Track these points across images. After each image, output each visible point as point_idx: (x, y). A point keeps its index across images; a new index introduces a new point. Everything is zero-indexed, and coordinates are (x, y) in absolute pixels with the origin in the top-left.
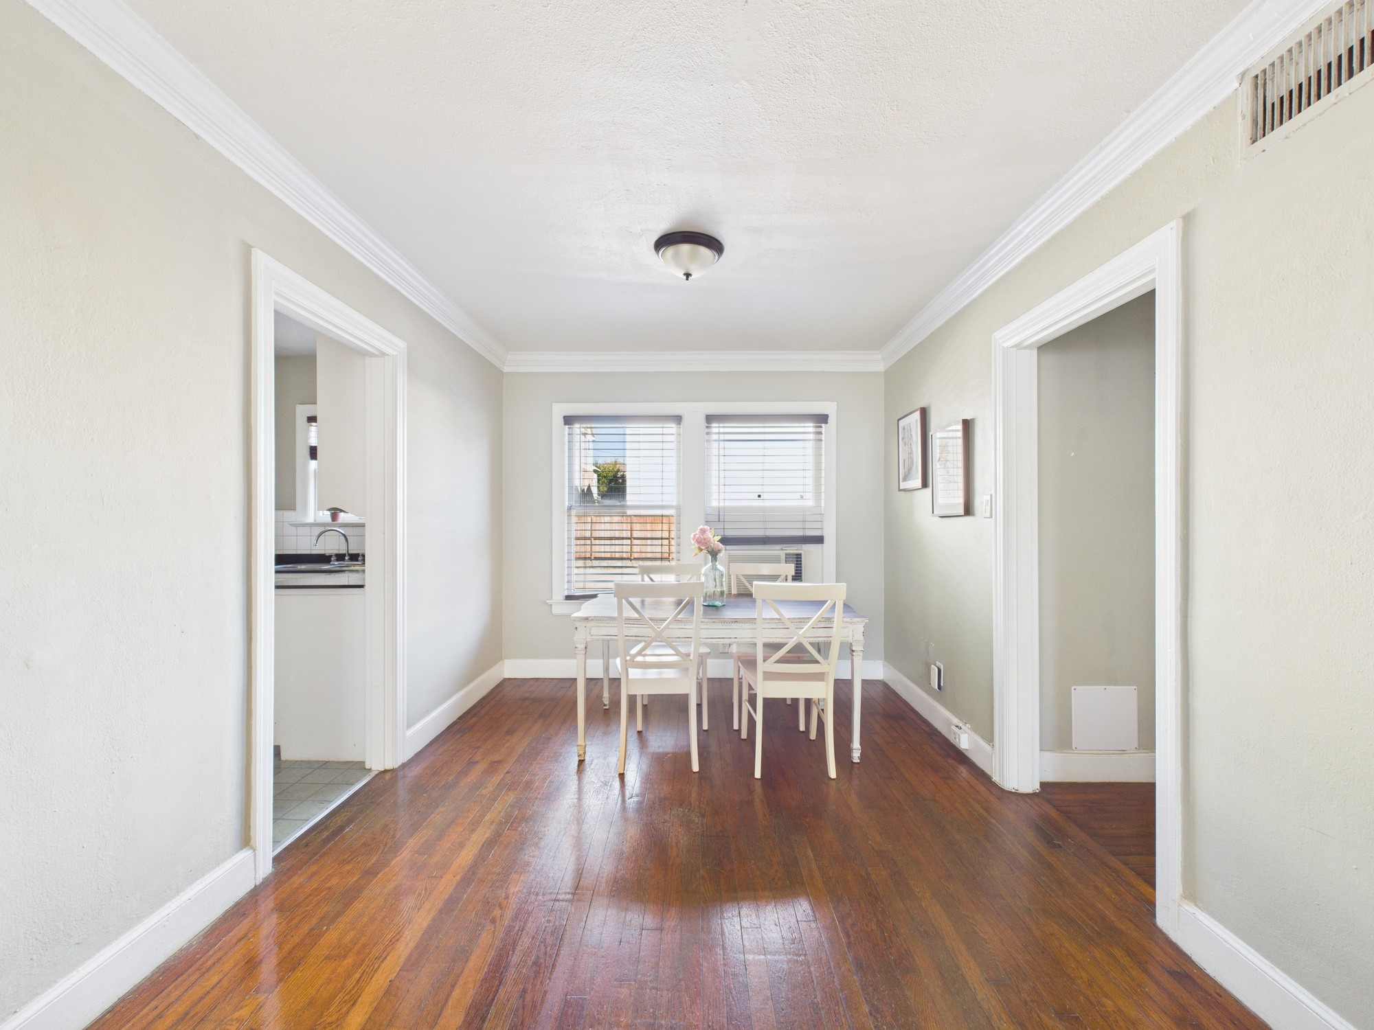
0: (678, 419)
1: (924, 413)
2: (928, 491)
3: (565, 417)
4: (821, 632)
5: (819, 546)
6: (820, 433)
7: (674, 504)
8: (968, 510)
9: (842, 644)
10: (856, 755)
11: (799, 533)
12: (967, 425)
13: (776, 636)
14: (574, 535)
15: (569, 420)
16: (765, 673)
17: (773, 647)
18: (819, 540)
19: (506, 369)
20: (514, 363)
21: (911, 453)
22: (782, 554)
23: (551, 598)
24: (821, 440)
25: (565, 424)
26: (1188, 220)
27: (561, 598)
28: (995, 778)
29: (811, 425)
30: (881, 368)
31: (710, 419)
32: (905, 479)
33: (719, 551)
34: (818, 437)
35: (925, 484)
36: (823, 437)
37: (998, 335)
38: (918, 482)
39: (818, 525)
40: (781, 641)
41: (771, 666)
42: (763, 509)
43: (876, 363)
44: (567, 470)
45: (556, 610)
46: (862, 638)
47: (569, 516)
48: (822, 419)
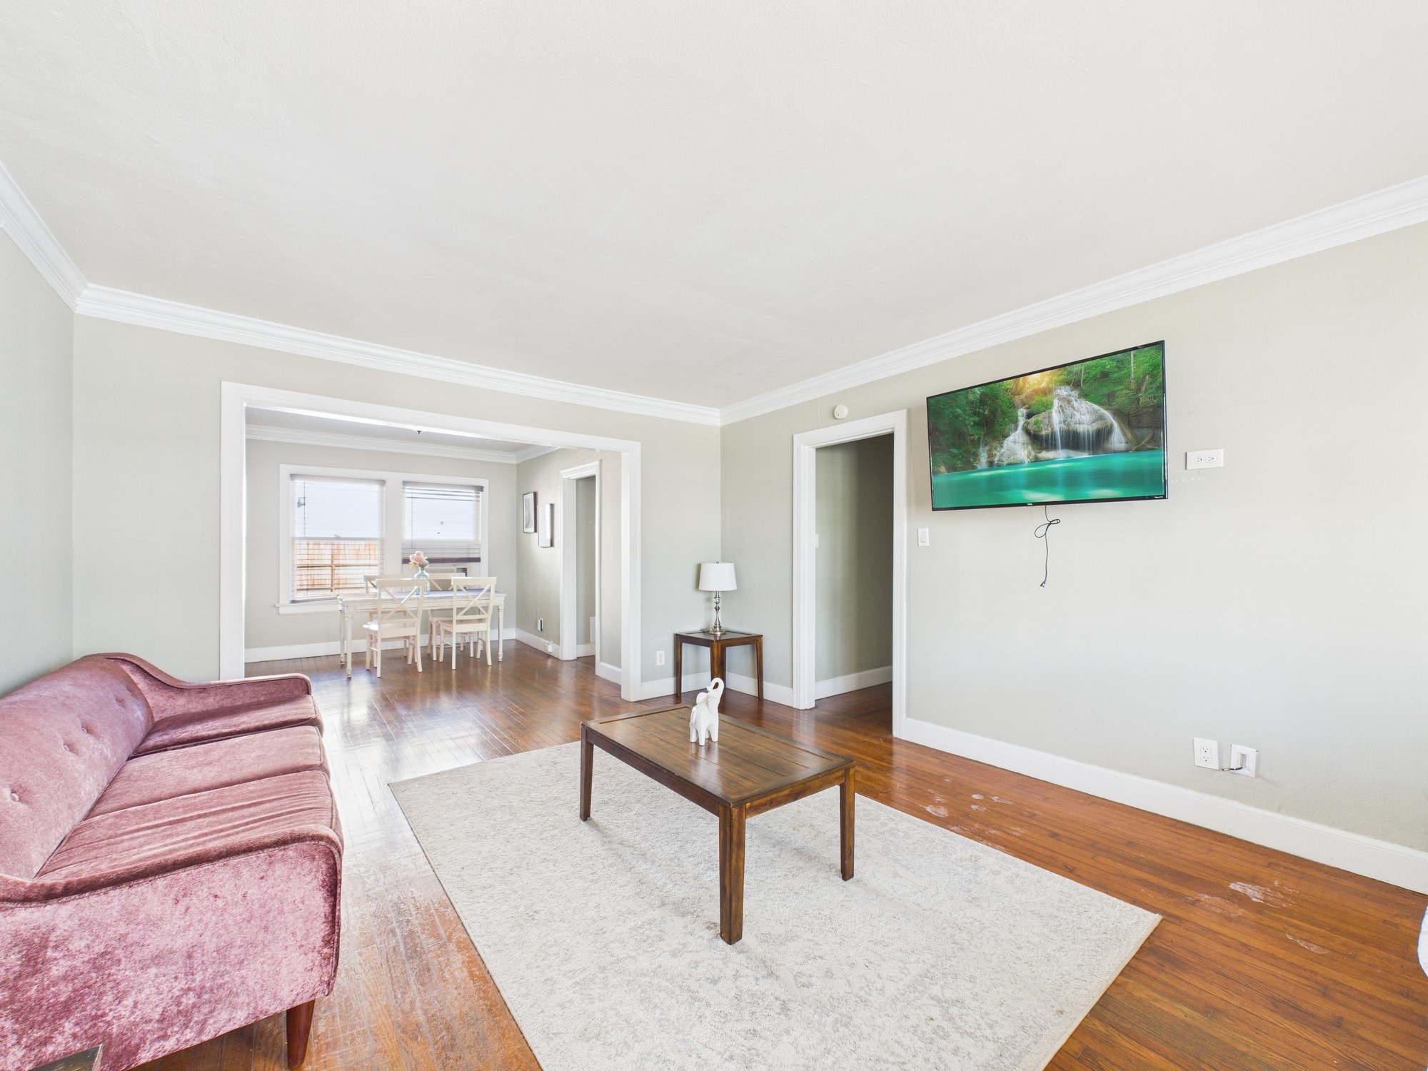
0: (382, 482)
1: (535, 494)
2: (536, 534)
4: (484, 602)
5: (478, 563)
6: (479, 497)
7: (377, 537)
8: (552, 545)
9: (494, 607)
10: (500, 658)
11: (465, 556)
12: (552, 506)
13: (461, 604)
16: (457, 621)
17: (460, 610)
18: (478, 560)
21: (529, 514)
22: (455, 568)
23: (279, 603)
24: (479, 501)
26: (601, 461)
27: (287, 602)
28: (560, 658)
29: (473, 491)
30: (515, 462)
31: (405, 483)
32: (526, 527)
33: (426, 565)
34: (477, 499)
35: (536, 531)
36: (480, 499)
37: (562, 472)
38: (532, 529)
39: (477, 551)
40: (464, 606)
41: (461, 617)
42: (442, 541)
43: (513, 460)
44: (291, 511)
45: (282, 611)
46: (503, 603)
47: (293, 544)
48: (480, 489)
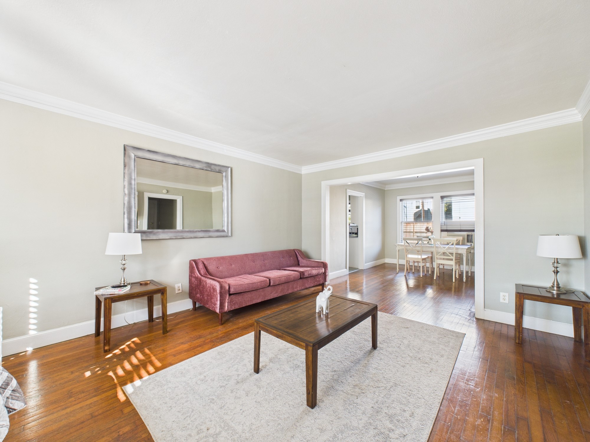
0: (432, 198)
3: (400, 200)
14: (403, 230)
15: (401, 200)
18: (473, 231)
19: (386, 189)
20: (387, 188)
22: (466, 235)
25: (400, 201)
31: (442, 197)
42: (460, 222)
44: (401, 212)
47: (402, 224)
